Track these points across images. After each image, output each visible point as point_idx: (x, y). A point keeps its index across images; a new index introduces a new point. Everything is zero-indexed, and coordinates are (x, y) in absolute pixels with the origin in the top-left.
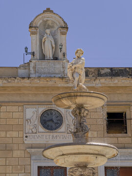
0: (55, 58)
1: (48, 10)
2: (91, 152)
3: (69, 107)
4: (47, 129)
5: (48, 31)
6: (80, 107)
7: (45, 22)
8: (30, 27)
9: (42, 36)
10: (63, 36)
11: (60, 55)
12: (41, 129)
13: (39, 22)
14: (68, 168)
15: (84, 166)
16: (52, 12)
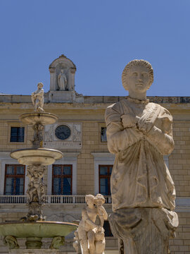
0: (67, 90)
1: (63, 56)
2: (43, 155)
3: (32, 124)
4: (59, 138)
5: (62, 71)
6: (38, 124)
7: (61, 64)
8: (50, 68)
9: (58, 74)
10: (73, 75)
11: (70, 88)
12: (55, 139)
13: (56, 65)
14: (27, 165)
15: (38, 165)
16: (65, 57)
